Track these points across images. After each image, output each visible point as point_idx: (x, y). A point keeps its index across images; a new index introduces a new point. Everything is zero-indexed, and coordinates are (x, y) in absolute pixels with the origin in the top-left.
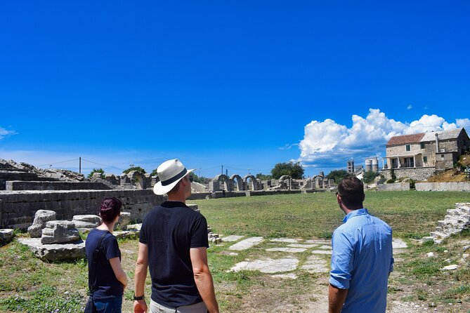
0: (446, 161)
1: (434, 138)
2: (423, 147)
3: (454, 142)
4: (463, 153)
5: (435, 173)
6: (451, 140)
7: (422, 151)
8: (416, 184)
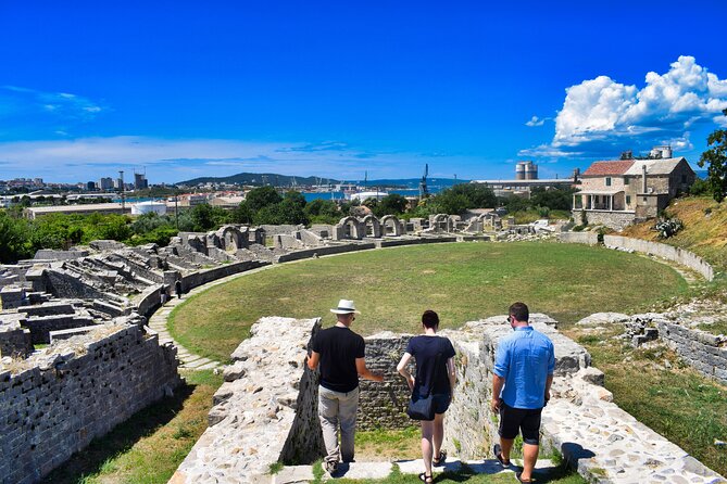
0: (649, 207)
1: (641, 172)
2: (626, 182)
3: (665, 179)
4: (677, 196)
5: (635, 221)
6: (662, 176)
7: (625, 188)
8: (605, 237)
